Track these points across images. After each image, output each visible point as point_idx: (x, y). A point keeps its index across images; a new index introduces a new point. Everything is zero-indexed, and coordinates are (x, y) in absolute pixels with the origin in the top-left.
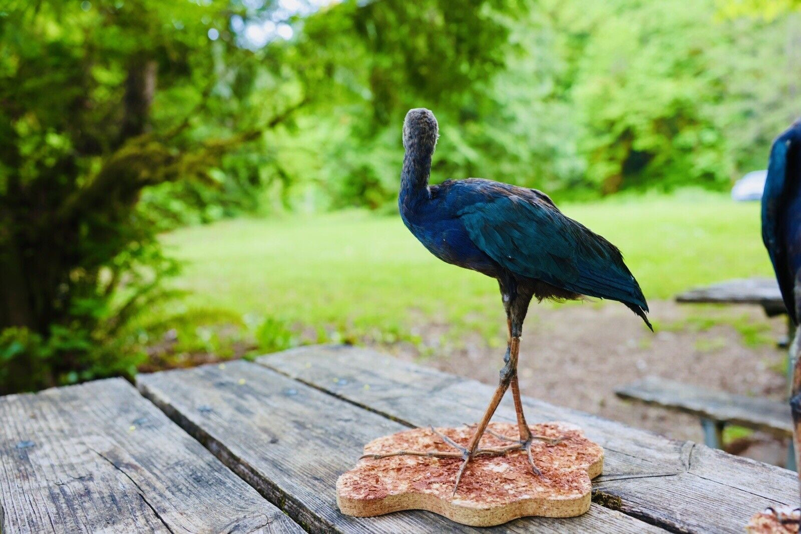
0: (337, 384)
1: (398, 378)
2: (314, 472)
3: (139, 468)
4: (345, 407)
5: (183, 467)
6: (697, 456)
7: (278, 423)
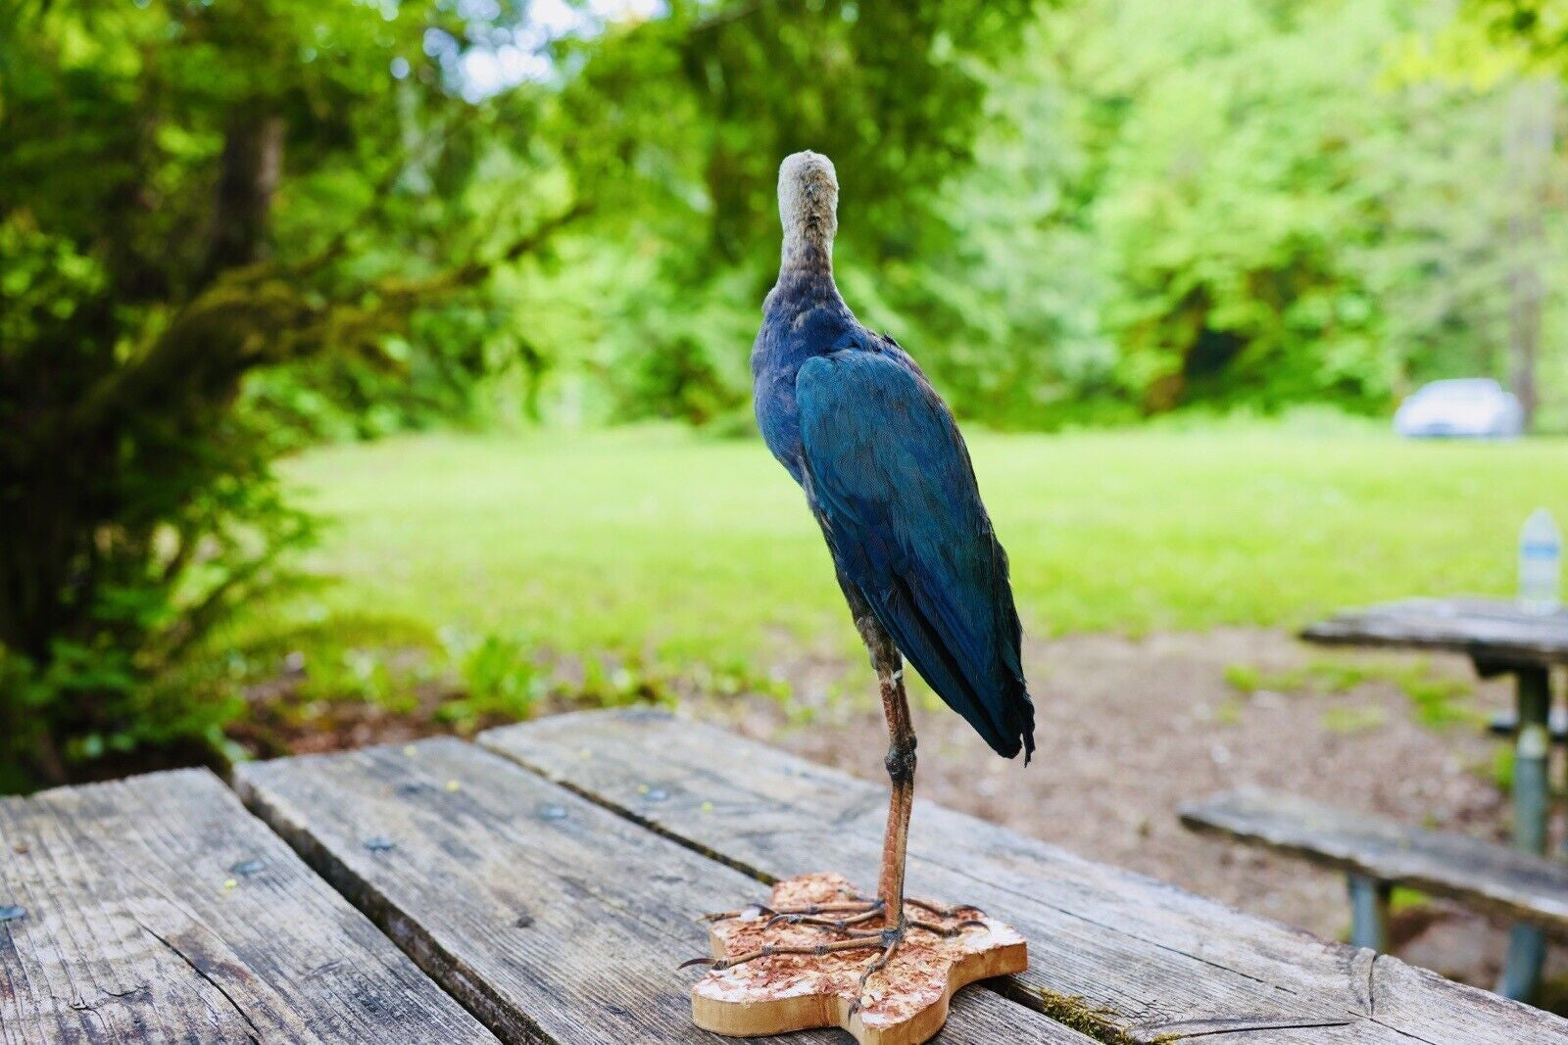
0: (646, 798)
1: (769, 790)
2: (611, 995)
3: (247, 975)
4: (666, 851)
5: (339, 977)
6: (1385, 982)
7: (531, 881)
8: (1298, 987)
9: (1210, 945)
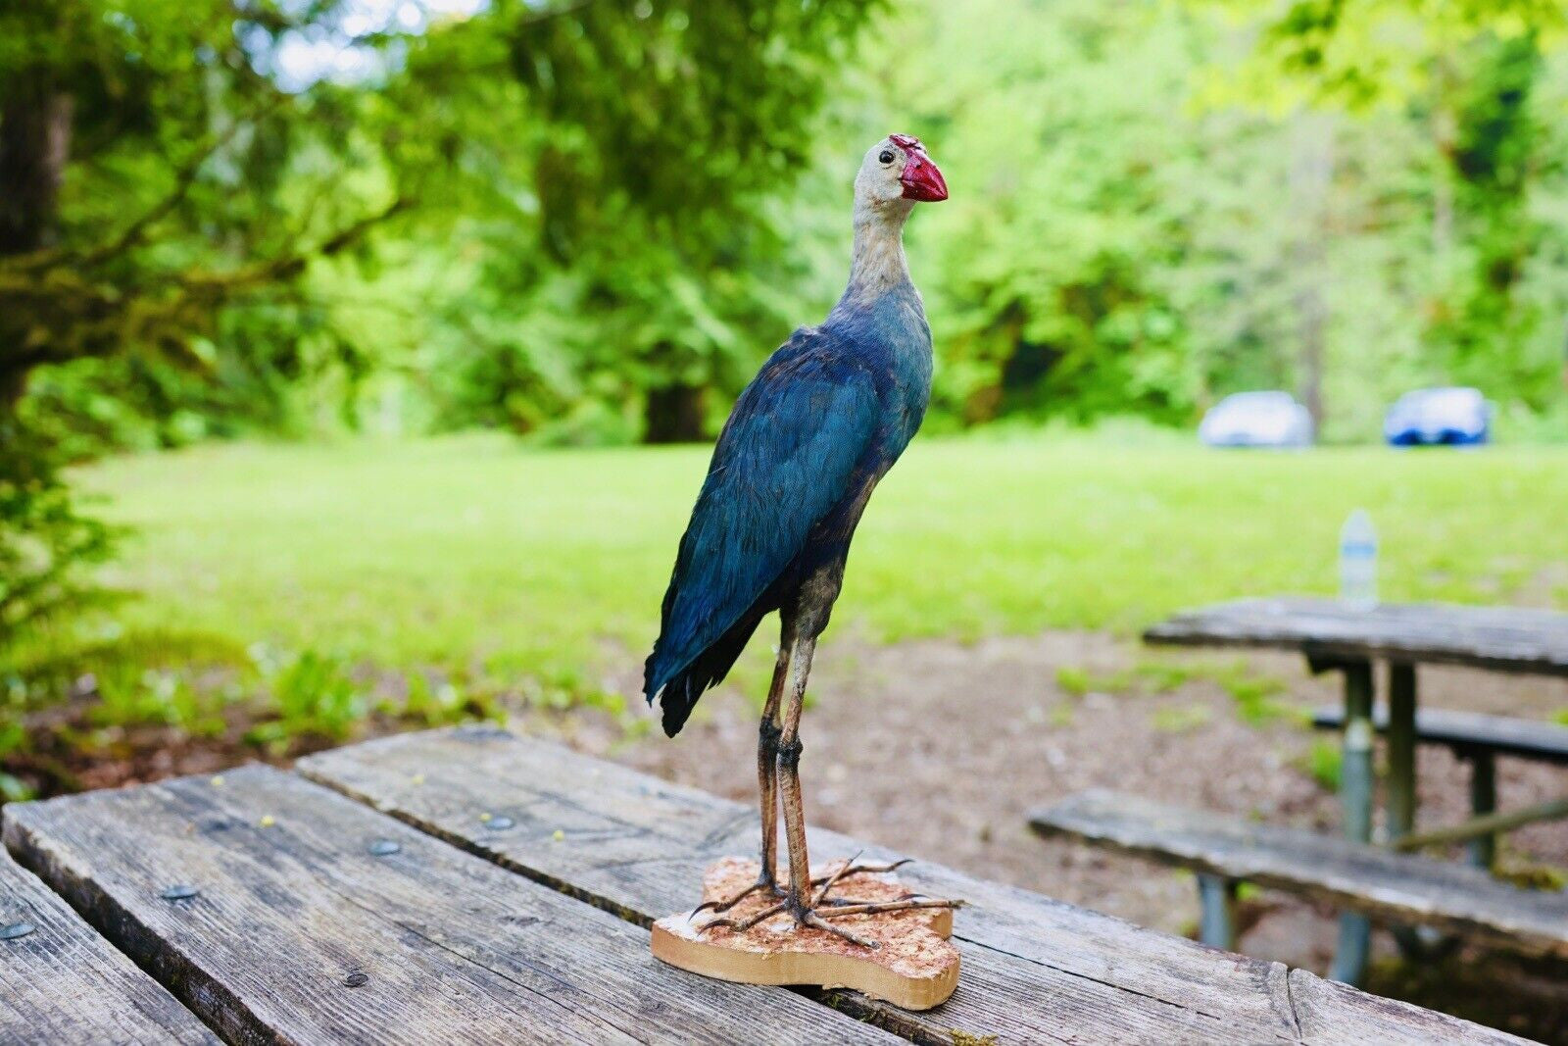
0: (489, 827)
1: (625, 814)
4: (516, 887)
6: (1305, 1000)
7: (362, 929)
8: (1219, 1011)
9: (1119, 968)
